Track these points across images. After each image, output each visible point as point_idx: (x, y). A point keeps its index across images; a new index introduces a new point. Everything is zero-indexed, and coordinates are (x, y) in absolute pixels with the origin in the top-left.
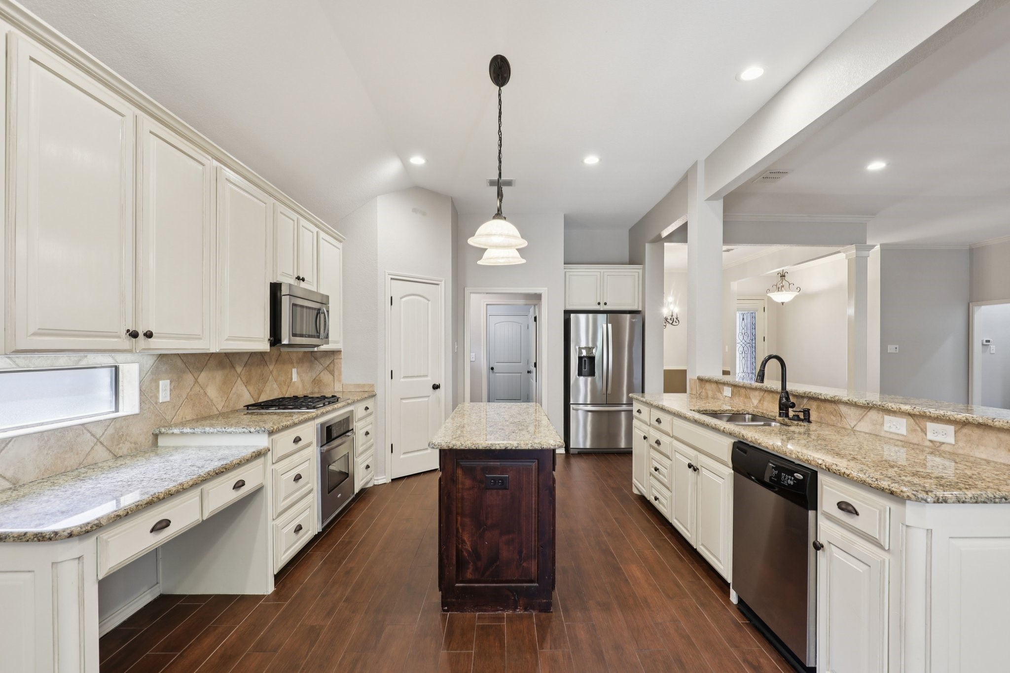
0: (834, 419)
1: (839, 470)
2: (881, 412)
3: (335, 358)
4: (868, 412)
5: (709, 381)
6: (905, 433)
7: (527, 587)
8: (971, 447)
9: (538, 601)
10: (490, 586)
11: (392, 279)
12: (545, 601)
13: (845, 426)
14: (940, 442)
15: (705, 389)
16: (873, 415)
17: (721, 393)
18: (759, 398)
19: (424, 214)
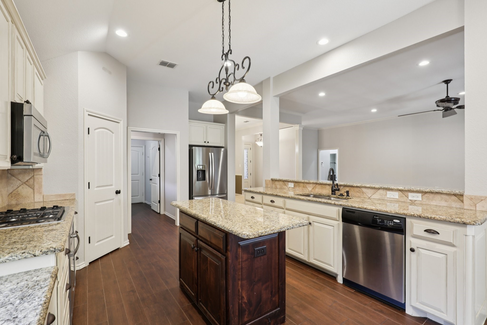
0: (359, 194)
1: (427, 216)
2: (385, 190)
3: (35, 174)
4: (378, 190)
5: (276, 180)
6: (397, 197)
7: (275, 312)
8: (429, 201)
9: (280, 318)
10: (257, 321)
11: (89, 115)
12: (283, 316)
13: (366, 197)
14: (414, 200)
15: (275, 184)
16: (381, 191)
17: (286, 186)
18: (312, 187)
19: (110, 73)
